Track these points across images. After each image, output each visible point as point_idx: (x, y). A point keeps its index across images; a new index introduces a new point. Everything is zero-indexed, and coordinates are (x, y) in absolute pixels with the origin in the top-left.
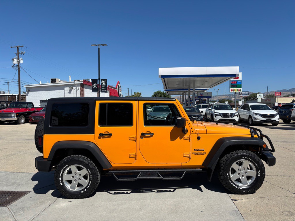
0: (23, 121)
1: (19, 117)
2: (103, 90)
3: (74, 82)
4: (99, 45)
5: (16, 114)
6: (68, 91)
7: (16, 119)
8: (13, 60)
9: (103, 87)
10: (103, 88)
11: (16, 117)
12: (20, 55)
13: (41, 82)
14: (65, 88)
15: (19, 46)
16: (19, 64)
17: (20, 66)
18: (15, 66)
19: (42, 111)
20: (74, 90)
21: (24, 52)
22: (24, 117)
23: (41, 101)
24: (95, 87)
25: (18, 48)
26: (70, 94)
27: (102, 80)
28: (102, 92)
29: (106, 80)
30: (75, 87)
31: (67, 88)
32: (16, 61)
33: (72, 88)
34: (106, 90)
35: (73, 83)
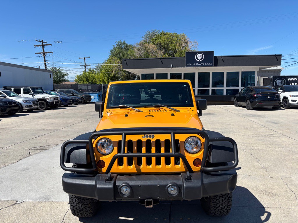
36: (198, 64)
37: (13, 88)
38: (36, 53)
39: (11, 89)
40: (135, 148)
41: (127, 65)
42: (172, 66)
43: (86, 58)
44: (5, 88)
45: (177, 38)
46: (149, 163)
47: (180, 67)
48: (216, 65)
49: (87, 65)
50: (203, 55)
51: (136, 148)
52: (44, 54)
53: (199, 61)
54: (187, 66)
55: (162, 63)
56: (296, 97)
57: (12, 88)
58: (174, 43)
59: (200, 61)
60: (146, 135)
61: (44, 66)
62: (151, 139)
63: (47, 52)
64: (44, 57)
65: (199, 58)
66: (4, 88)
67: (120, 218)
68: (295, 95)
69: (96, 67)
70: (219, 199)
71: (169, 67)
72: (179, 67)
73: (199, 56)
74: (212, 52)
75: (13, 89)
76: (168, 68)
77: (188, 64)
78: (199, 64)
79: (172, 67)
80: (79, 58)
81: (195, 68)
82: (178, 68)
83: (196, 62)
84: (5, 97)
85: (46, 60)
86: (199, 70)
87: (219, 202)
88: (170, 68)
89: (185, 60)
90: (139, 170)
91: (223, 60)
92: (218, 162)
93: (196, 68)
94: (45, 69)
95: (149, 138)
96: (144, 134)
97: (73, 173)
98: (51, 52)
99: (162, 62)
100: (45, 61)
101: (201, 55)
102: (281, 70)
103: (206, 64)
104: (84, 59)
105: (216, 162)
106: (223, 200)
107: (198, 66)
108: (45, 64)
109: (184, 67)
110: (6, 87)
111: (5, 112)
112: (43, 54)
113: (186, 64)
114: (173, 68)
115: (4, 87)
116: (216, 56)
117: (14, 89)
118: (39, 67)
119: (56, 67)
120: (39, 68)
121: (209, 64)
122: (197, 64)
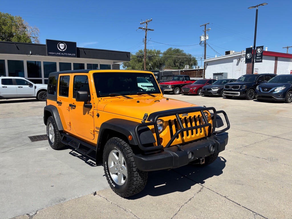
0: (178, 92)
1: (174, 89)
2: (257, 60)
3: (242, 53)
4: (257, 6)
5: (172, 86)
6: (236, 63)
7: (171, 90)
8: (201, 37)
9: (258, 56)
10: (257, 58)
11: (172, 88)
12: (207, 32)
13: (216, 56)
14: (234, 60)
15: (206, 24)
16: (205, 41)
17: (206, 42)
18: (202, 43)
19: (194, 84)
20: (242, 61)
21: (210, 28)
22: (179, 88)
23: (214, 74)
24: (248, 57)
25: (205, 26)
26: (237, 66)
27: (257, 48)
28: (256, 62)
29: (262, 47)
30: (242, 59)
31: (236, 60)
32: (203, 39)
33: (240, 59)
34: (261, 60)
35: (240, 54)
42: (31, 53)
45: (12, 20)
47: (41, 55)
48: (78, 56)
50: (65, 45)
53: (61, 50)
54: (49, 55)
55: (18, 49)
56: (145, 87)
58: (8, 25)
59: (63, 51)
65: (62, 48)
68: (144, 85)
72: (40, 55)
73: (62, 46)
74: (75, 44)
76: (26, 55)
77: (51, 53)
78: (62, 54)
79: (31, 54)
81: (57, 57)
82: (38, 56)
83: (59, 51)
86: (60, 59)
88: (28, 55)
89: (47, 48)
91: (84, 52)
93: (59, 57)
99: (17, 47)
101: (64, 45)
102: (120, 65)
103: (69, 54)
107: (61, 56)
109: (45, 55)
113: (48, 53)
114: (31, 56)
116: (78, 48)
121: (72, 54)
122: (59, 54)
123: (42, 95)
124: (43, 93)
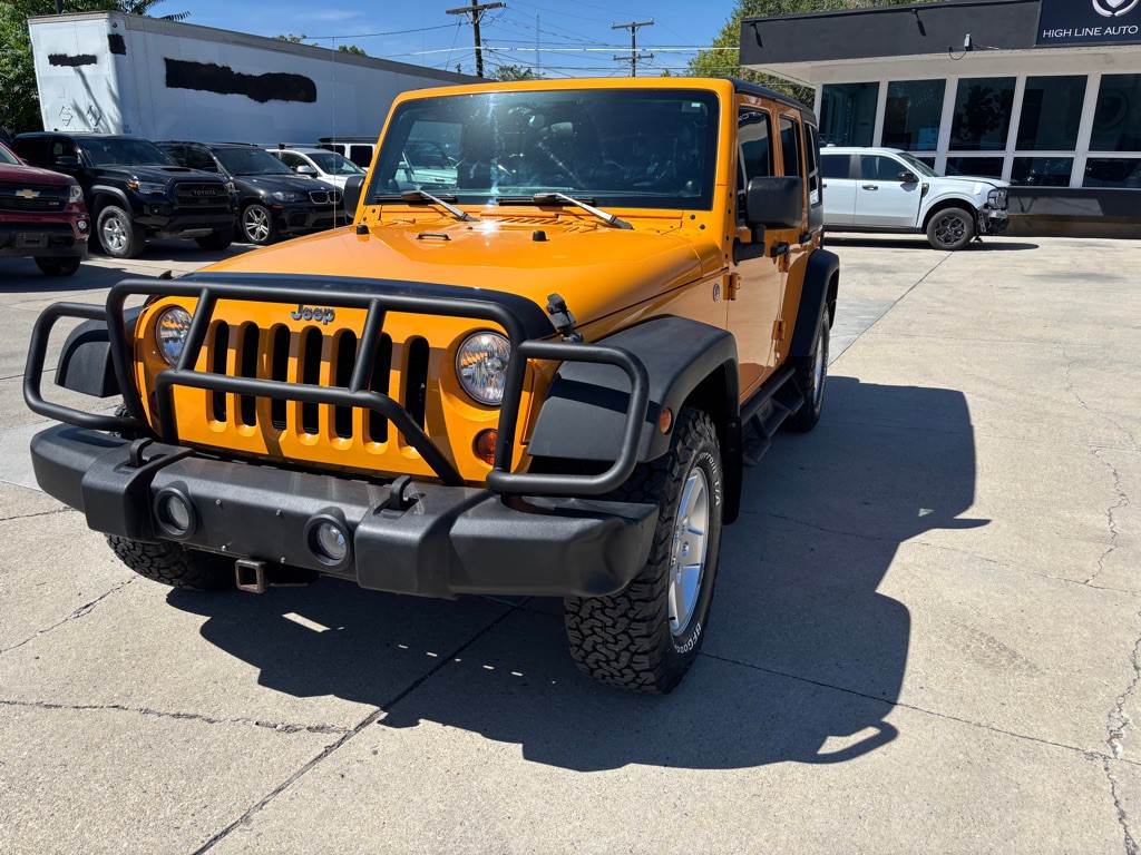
36: (1102, 31)
37: (350, 145)
38: (448, 12)
39: (341, 150)
40: (264, 359)
41: (760, 44)
42: (967, 44)
43: (640, 25)
44: (325, 142)
46: (309, 423)
47: (1008, 48)
49: (640, 57)
51: (265, 356)
52: (476, 15)
53: (1109, 13)
54: (1042, 42)
55: (923, 32)
57: (345, 145)
59: (1116, 14)
60: (305, 306)
61: (475, 60)
62: (320, 325)
63: (485, 6)
64: (477, 27)
66: (322, 144)
67: (292, 616)
69: (690, 64)
70: (592, 616)
71: (951, 50)
72: (1003, 47)
75: (348, 147)
76: (945, 56)
77: (1052, 34)
78: (1108, 31)
79: (970, 48)
80: (613, 28)
81: (1084, 50)
82: (998, 53)
83: (1097, 20)
84: (315, 175)
85: (481, 38)
86: (1109, 60)
87: (590, 632)
88: (958, 55)
89: (1039, 9)
90: (273, 445)
92: (560, 455)
93: (1094, 50)
94: (476, 74)
95: (314, 323)
96: (301, 300)
97: (70, 427)
98: (498, 5)
99: (920, 23)
100: (478, 42)
104: (630, 29)
105: (547, 454)
106: (606, 626)
107: (1103, 40)
108: (478, 53)
109: (1026, 46)
110: (328, 140)
111: (302, 225)
112: (471, 14)
113: (1040, 33)
114: (970, 54)
115: (322, 140)
117: (352, 148)
118: (459, 67)
119: (519, 65)
120: (456, 71)
122: (1095, 32)
123: (944, 222)
124: (950, 216)
